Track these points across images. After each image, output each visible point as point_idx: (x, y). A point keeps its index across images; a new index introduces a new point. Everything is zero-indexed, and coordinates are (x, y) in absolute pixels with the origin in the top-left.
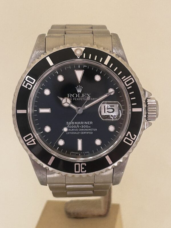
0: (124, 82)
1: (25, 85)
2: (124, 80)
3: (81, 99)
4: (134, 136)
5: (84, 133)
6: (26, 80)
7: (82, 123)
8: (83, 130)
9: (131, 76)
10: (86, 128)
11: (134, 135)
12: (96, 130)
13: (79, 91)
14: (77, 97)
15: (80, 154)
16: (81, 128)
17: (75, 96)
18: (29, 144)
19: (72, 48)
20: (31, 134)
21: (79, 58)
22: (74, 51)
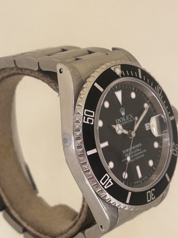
1: (86, 120)
2: (157, 91)
3: (127, 122)
5: (138, 157)
6: (85, 114)
7: (134, 147)
8: (136, 154)
9: (158, 85)
10: (138, 152)
12: (145, 150)
13: (123, 114)
14: (124, 121)
15: (141, 182)
16: (135, 153)
17: (121, 120)
18: (107, 186)
19: (111, 68)
20: (106, 174)
21: (121, 77)
22: (113, 70)
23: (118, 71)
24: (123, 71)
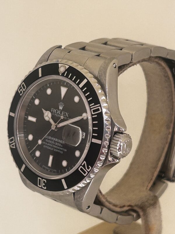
0: (91, 109)
1: (20, 90)
2: (91, 107)
3: (60, 116)
4: (89, 168)
5: (57, 150)
6: (21, 86)
7: (57, 140)
8: (56, 147)
9: (99, 105)
10: (59, 146)
11: (90, 166)
12: (66, 150)
13: (61, 108)
14: (58, 114)
15: (49, 170)
16: (55, 145)
17: (57, 111)
18: (12, 146)
19: (59, 64)
20: (13, 137)
21: (60, 75)
22: (59, 67)
23: (62, 70)
24: (66, 72)
